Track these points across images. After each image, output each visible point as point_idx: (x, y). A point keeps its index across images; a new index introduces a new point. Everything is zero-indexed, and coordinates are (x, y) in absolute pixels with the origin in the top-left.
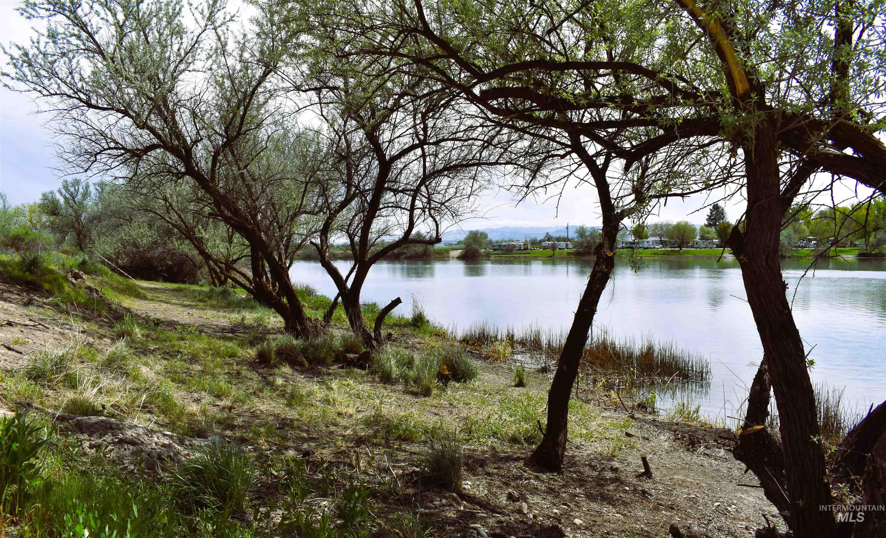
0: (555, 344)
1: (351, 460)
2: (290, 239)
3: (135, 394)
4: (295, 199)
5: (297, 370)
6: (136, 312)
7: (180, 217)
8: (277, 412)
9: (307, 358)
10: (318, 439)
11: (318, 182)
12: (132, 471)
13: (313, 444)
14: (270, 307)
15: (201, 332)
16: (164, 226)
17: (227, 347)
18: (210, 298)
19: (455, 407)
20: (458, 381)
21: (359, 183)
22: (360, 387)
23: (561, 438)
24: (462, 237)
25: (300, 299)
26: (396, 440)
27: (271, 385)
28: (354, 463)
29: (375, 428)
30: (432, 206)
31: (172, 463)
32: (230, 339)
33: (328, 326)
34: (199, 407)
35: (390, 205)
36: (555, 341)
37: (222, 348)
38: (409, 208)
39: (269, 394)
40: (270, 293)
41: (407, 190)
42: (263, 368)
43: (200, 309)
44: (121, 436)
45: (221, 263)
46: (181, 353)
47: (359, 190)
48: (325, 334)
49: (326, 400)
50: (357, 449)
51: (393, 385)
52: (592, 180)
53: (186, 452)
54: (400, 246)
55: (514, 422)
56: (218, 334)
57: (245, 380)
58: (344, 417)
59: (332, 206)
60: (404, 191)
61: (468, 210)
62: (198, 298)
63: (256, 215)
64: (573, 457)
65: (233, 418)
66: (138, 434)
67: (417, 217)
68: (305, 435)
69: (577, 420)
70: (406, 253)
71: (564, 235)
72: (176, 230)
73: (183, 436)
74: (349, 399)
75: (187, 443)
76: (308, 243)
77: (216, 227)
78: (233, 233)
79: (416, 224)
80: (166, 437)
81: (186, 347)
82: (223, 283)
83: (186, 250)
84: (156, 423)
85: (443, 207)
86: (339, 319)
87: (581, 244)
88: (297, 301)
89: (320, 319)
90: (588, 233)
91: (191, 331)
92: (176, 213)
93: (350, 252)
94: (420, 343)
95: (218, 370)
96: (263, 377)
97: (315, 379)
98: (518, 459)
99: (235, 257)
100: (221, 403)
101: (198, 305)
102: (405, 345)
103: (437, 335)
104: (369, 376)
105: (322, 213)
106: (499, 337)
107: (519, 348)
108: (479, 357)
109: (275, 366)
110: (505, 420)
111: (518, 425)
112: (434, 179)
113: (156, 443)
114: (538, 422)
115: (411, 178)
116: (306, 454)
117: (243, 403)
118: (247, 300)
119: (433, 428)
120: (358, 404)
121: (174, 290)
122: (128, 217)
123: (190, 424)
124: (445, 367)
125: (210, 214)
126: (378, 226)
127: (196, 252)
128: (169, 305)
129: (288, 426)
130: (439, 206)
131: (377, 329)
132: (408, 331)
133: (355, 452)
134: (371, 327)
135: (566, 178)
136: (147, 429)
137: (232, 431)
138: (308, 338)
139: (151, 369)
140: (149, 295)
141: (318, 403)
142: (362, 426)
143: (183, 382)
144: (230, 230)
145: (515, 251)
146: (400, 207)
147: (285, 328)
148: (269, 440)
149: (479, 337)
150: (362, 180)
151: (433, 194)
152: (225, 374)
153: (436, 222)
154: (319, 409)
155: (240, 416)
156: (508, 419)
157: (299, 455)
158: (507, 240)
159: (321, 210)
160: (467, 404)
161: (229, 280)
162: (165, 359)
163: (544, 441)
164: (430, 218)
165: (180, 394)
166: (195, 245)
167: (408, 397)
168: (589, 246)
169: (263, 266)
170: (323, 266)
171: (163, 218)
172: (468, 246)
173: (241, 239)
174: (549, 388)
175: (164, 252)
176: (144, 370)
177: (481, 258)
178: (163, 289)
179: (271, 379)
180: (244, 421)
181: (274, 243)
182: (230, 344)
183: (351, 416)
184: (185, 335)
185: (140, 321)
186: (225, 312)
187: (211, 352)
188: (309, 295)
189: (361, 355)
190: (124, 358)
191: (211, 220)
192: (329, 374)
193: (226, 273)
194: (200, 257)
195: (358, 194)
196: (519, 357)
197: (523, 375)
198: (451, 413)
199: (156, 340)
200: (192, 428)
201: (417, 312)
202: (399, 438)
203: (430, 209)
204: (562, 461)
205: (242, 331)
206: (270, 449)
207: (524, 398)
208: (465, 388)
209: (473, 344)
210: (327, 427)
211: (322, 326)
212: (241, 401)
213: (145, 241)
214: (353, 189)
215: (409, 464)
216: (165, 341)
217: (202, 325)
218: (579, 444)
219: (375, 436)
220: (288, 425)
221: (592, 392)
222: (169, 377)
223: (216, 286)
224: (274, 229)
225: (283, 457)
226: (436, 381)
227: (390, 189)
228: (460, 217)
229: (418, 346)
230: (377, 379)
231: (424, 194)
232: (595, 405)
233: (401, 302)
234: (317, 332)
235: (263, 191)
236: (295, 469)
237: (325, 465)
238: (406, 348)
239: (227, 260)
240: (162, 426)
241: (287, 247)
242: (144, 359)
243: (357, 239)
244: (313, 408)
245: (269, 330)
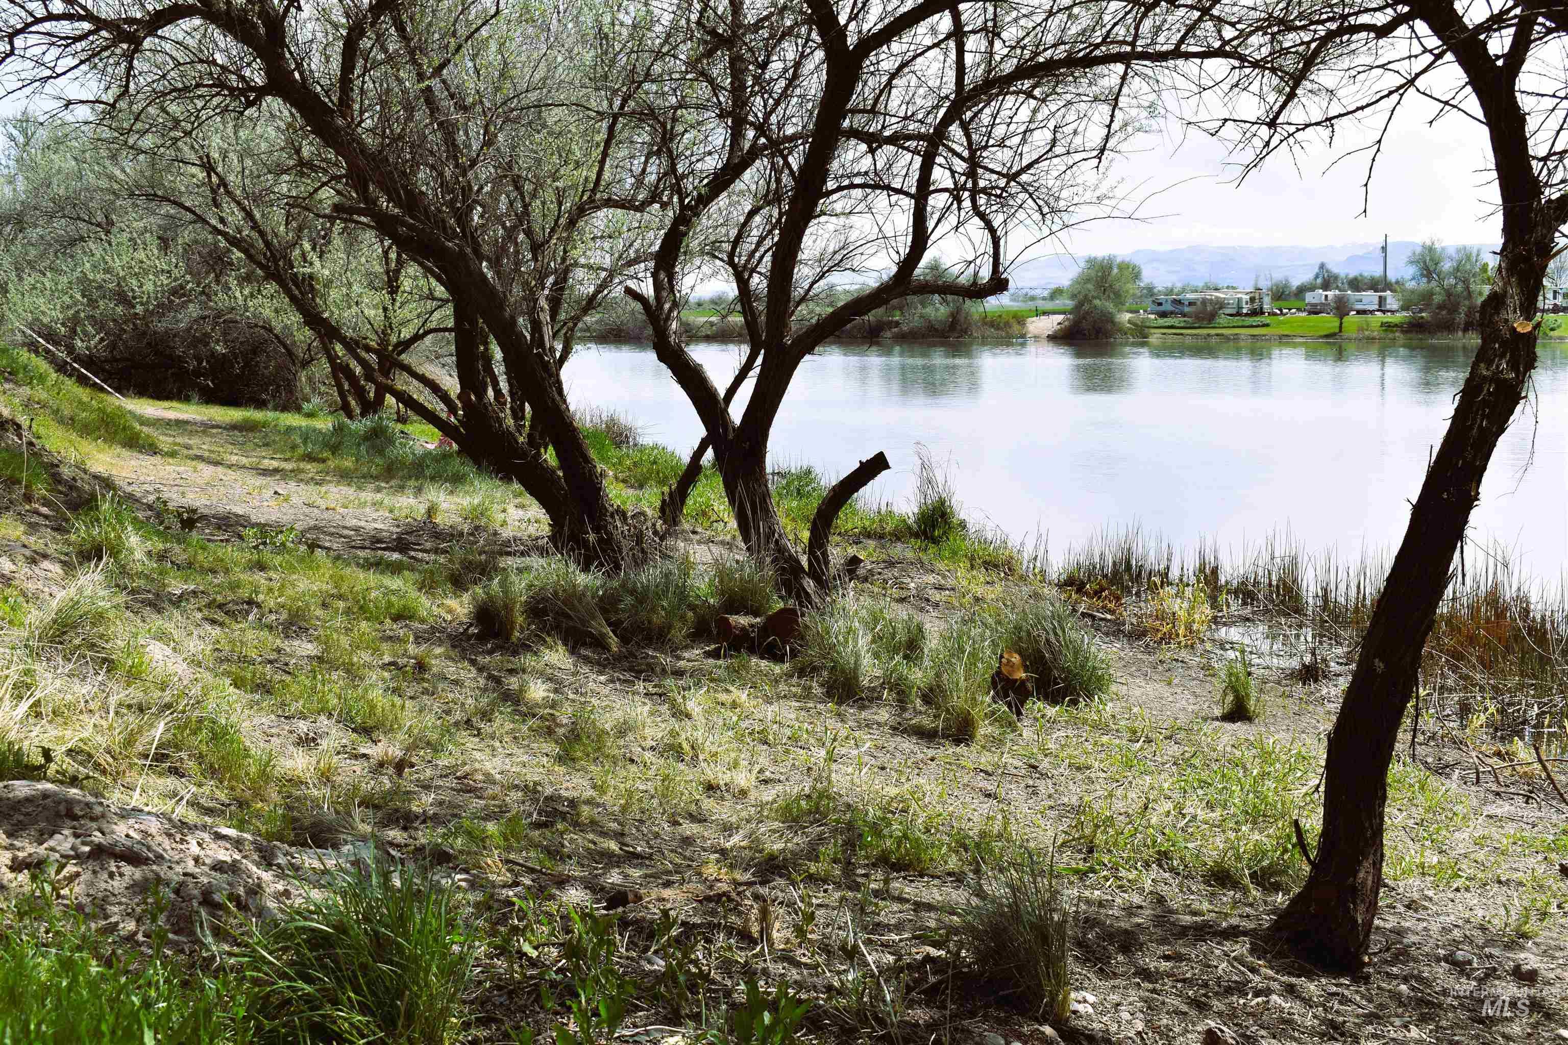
0: (1342, 595)
1: (747, 920)
2: (565, 280)
3: (132, 720)
4: (578, 165)
5: (587, 660)
6: (129, 489)
7: (249, 215)
8: (532, 776)
9: (615, 626)
10: (651, 856)
11: (648, 114)
12: (131, 937)
13: (636, 873)
14: (507, 479)
15: (313, 546)
16: (205, 243)
17: (389, 592)
18: (335, 449)
19: (1044, 776)
20: (1054, 699)
21: (767, 115)
22: (770, 711)
23: (1364, 875)
24: (1065, 278)
25: (593, 454)
26: (874, 865)
27: (514, 699)
28: (755, 929)
29: (814, 830)
30: (982, 184)
31: (241, 916)
32: (395, 569)
33: (676, 535)
34: (314, 761)
35: (857, 181)
36: (1342, 587)
37: (373, 595)
38: (913, 190)
39: (509, 726)
40: (508, 437)
41: (909, 137)
42: (490, 652)
43: (307, 483)
44: (97, 837)
45: (368, 349)
46: (259, 606)
47: (769, 138)
48: (664, 556)
49: (671, 747)
50: (763, 891)
51: (863, 708)
52: (1473, 104)
53: (280, 887)
54: (886, 302)
55: (1220, 825)
56: (361, 554)
57: (440, 686)
58: (722, 798)
59: (689, 184)
60: (895, 140)
61: (1089, 196)
62: (300, 451)
63: (471, 209)
64: (1400, 932)
65: (409, 792)
66: (145, 833)
67: (936, 216)
68: (613, 846)
69: (1411, 822)
70: (897, 324)
71: (1374, 270)
72: (237, 254)
73: (269, 841)
74: (735, 745)
75: (282, 860)
76: (617, 291)
77: (352, 245)
78: (400, 262)
79: (933, 238)
80: (222, 843)
81: (271, 590)
82: (371, 407)
83: (267, 313)
84: (193, 804)
85: (1014, 188)
86: (704, 514)
87: (1427, 297)
88: (587, 460)
89: (649, 512)
90: (1447, 266)
91: (283, 544)
92: (239, 203)
93: (737, 319)
94: (940, 588)
95: (364, 656)
96: (490, 677)
97: (640, 686)
98: (1232, 933)
99: (406, 334)
100: (376, 751)
101: (302, 471)
102: (895, 592)
103: (990, 565)
104: (795, 680)
105: (657, 206)
106: (1174, 574)
107: (1235, 607)
108: (1116, 630)
109: (524, 647)
110: (1194, 817)
111: (1232, 835)
112: (988, 104)
113: (197, 860)
114: (1296, 823)
115: (919, 102)
116: (617, 898)
117: (436, 748)
118: (445, 456)
119: (983, 834)
120: (763, 761)
121: (234, 427)
122: (100, 218)
123: (289, 808)
124: (1016, 659)
125: (336, 208)
126: (820, 244)
127: (294, 318)
128: (220, 469)
129: (564, 819)
130: (1002, 182)
131: (818, 542)
132: (902, 551)
133: (757, 897)
134: (797, 539)
135: (1395, 97)
136: (170, 820)
137: (405, 829)
138: (618, 567)
139: (174, 649)
140: (164, 441)
141: (648, 755)
142: (776, 825)
143: (265, 688)
144: (393, 256)
145: (1222, 320)
146: (888, 188)
147: (553, 538)
148: (512, 856)
149: (1115, 572)
150: (773, 111)
151: (986, 147)
152: (384, 667)
153: (992, 231)
154: (651, 773)
155: (427, 788)
156: (1202, 814)
157: (598, 901)
158: (1201, 284)
159: (654, 197)
160: (1079, 769)
161: (390, 400)
162: (213, 622)
163: (1312, 882)
164: (976, 220)
165: (256, 721)
166: (293, 298)
167: (907, 744)
168: (1450, 303)
169: (488, 359)
170: (661, 358)
171: (200, 219)
172: (1080, 305)
173: (422, 282)
174: (1328, 726)
175: (204, 318)
176: (157, 652)
177: (1119, 338)
178: (203, 424)
179: (513, 683)
180: (441, 803)
181: (517, 291)
182: (395, 583)
183: (744, 793)
184: (267, 554)
185: (140, 515)
186: (379, 490)
187: (341, 605)
188: (618, 445)
189: (770, 619)
190: (99, 618)
191: (339, 226)
192: (679, 673)
193: (381, 379)
194: (308, 332)
195: (765, 147)
196: (1234, 634)
197: (1246, 686)
198: (1034, 792)
199: (188, 567)
200: (295, 820)
201: (932, 498)
202: (883, 861)
203: (975, 193)
204: (1364, 946)
205: (428, 545)
206: (516, 884)
207: (1249, 754)
208: (1075, 722)
209: (1097, 593)
210: (676, 823)
211: (656, 533)
212: (428, 743)
213: (149, 287)
214: (751, 134)
215: (915, 937)
216: (214, 572)
217: (316, 528)
218: (1416, 896)
219: (813, 854)
220: (563, 816)
221: (1458, 743)
222: (227, 674)
223: (350, 415)
224: (517, 252)
225: (552, 907)
226: (988, 699)
227: (854, 133)
228: (1065, 216)
229: (936, 596)
230: (817, 690)
231: (959, 149)
232: (1464, 780)
233: (887, 466)
234: (643, 551)
235: (488, 143)
236: (589, 942)
237: (674, 932)
238: (902, 600)
239: (384, 340)
240: (209, 811)
241: (555, 303)
242: (157, 622)
243: (758, 283)
244: (633, 768)
245: (507, 543)
